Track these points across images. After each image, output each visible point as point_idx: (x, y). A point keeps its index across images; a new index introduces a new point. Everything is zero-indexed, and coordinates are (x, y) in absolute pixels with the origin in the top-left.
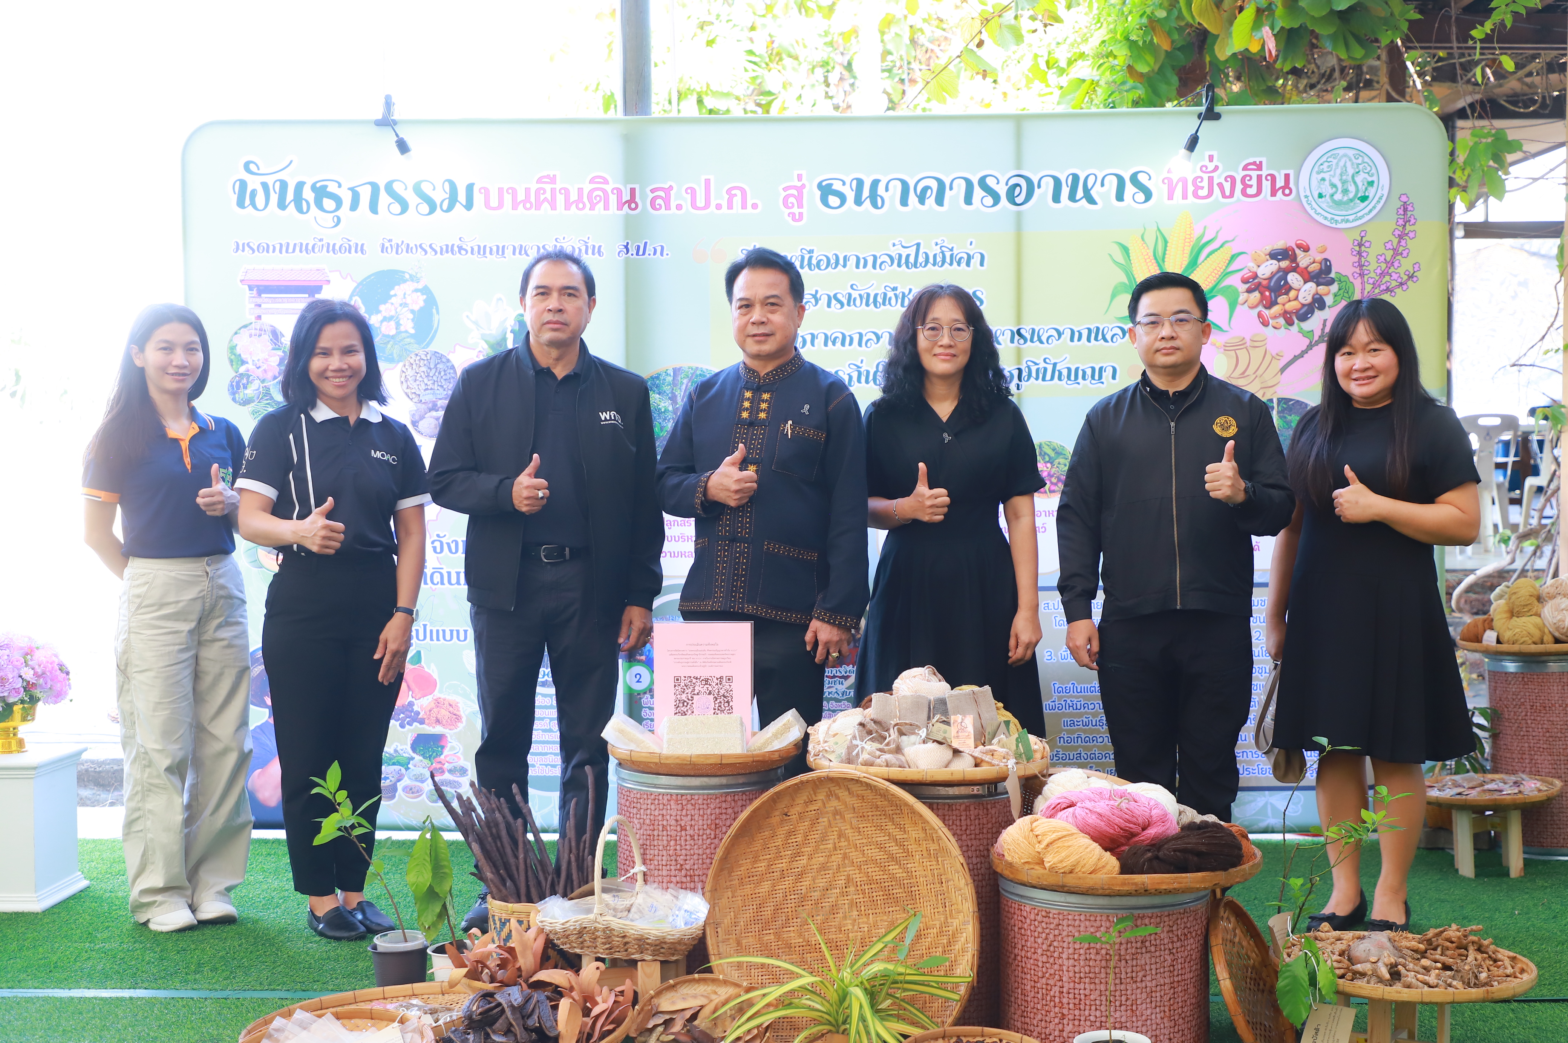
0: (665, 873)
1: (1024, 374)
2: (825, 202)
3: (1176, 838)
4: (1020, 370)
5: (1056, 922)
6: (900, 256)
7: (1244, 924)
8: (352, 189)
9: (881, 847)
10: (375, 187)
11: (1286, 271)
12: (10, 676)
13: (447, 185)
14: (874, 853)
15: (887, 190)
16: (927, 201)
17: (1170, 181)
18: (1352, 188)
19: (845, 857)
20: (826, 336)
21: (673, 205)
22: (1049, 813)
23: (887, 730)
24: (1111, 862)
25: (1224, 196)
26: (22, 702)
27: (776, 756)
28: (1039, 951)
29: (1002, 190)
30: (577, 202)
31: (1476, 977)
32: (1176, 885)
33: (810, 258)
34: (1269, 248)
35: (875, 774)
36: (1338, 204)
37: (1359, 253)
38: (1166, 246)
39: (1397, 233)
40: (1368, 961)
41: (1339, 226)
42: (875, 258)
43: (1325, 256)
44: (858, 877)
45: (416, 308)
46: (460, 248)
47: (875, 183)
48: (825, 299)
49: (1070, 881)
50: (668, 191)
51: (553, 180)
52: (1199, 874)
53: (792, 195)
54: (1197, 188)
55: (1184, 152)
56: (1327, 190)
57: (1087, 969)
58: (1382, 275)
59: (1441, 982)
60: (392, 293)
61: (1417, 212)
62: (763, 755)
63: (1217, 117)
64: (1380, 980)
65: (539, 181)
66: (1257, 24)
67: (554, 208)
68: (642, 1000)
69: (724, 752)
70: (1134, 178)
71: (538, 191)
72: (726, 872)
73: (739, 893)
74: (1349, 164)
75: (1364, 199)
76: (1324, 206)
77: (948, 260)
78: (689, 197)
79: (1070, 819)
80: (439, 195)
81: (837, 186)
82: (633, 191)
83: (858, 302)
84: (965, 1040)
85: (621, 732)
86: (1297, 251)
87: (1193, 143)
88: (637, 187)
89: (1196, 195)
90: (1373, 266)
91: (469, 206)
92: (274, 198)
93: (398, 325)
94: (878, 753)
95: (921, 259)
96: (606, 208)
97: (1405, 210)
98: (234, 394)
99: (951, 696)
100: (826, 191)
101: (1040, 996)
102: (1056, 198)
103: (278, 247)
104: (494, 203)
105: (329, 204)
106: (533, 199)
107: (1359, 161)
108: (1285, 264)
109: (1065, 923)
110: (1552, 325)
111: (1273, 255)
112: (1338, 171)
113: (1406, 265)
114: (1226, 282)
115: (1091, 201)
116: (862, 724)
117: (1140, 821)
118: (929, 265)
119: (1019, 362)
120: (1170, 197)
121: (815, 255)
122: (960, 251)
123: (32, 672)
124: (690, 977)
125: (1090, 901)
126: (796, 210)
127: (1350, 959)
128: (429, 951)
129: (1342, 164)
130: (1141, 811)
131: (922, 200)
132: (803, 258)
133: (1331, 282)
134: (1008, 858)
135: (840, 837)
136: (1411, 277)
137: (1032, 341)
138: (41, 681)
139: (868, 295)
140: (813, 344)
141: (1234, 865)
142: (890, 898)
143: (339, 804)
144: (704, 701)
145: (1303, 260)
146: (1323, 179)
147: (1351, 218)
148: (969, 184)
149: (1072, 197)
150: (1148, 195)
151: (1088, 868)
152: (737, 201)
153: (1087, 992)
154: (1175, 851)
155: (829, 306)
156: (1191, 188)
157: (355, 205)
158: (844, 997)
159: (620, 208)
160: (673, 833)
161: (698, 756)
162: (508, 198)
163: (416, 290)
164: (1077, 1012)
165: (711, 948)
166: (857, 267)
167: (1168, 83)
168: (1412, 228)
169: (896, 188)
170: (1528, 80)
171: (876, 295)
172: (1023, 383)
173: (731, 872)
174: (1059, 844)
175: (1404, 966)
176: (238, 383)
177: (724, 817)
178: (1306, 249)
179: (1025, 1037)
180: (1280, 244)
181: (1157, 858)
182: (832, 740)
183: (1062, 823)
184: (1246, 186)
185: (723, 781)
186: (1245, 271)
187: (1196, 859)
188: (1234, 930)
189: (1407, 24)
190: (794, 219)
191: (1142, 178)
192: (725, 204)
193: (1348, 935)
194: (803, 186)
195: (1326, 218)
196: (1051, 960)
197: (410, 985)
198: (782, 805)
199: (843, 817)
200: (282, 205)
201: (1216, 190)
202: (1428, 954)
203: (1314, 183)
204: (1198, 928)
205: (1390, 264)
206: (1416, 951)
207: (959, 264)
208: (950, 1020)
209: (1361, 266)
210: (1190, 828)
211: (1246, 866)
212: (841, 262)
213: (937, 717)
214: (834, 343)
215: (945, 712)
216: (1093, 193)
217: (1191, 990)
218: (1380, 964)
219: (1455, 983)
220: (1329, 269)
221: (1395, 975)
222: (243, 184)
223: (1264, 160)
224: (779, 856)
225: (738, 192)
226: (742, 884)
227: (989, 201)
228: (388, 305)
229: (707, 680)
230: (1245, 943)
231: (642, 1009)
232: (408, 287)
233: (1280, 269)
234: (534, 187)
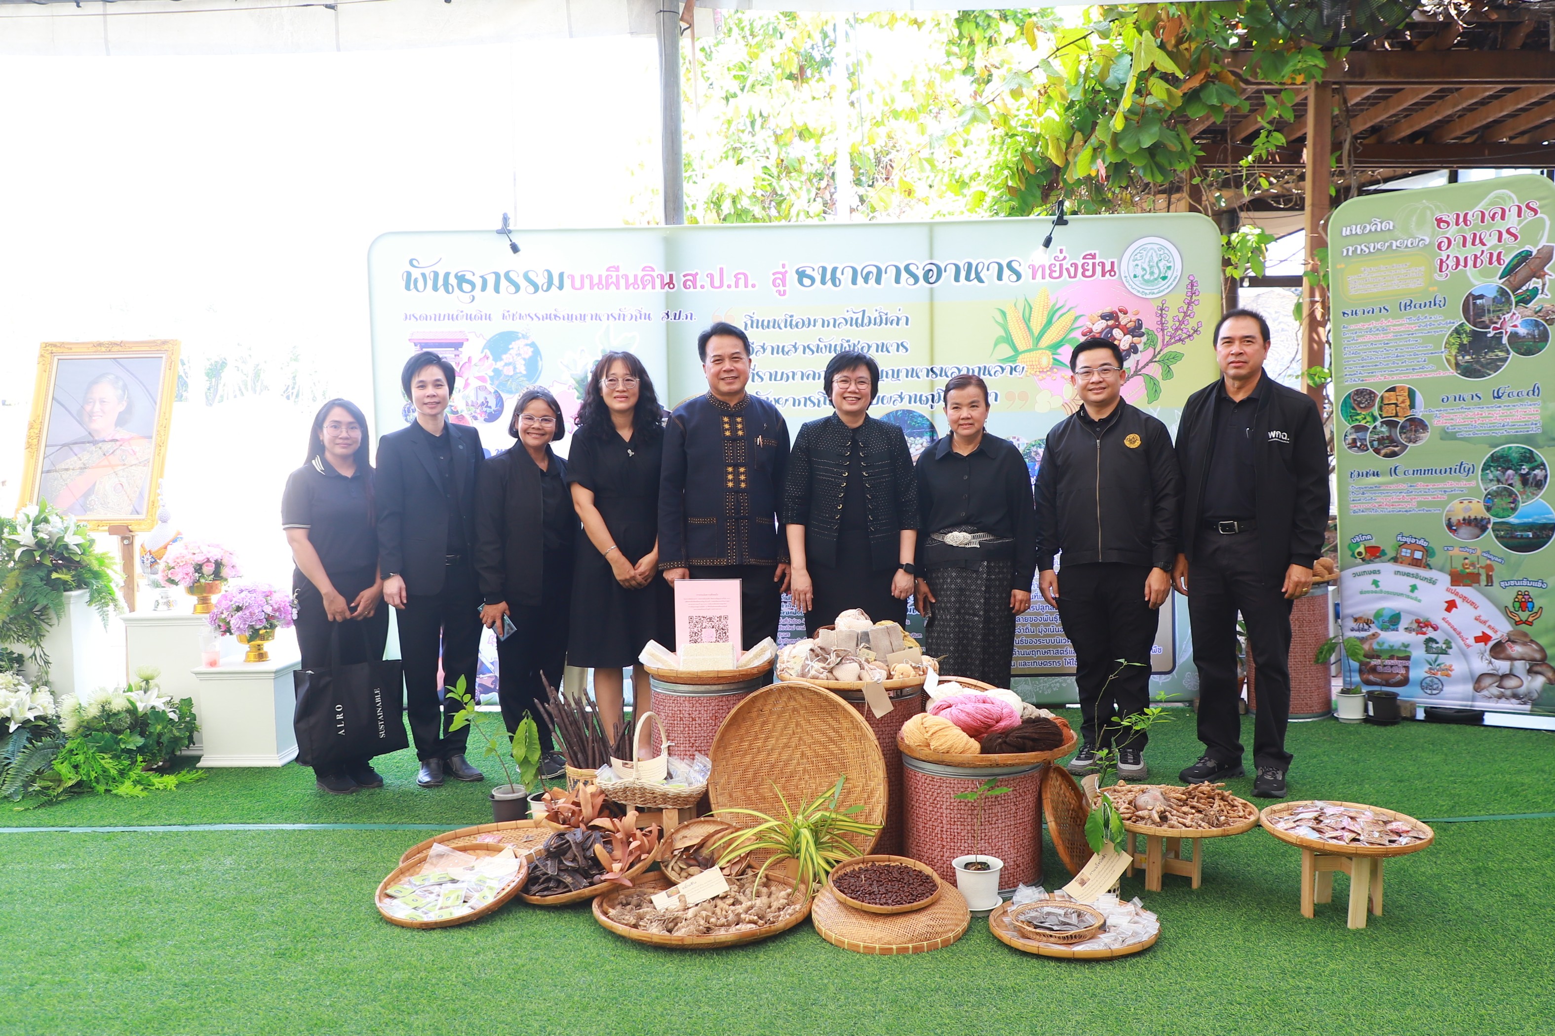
0: (682, 749)
1: (936, 398)
2: (801, 282)
3: (1019, 728)
4: (933, 395)
5: (938, 784)
6: (852, 319)
7: (1067, 781)
8: (482, 277)
9: (824, 733)
10: (497, 275)
11: (1112, 328)
12: (256, 611)
13: (546, 273)
14: (818, 736)
15: (842, 274)
16: (870, 282)
17: (1034, 266)
18: (1156, 271)
19: (800, 739)
20: (802, 373)
21: (699, 285)
22: (934, 712)
23: (829, 654)
24: (975, 745)
25: (1070, 277)
26: (265, 628)
27: (755, 671)
28: (928, 803)
29: (920, 274)
30: (634, 284)
31: (1218, 820)
32: (1017, 761)
33: (791, 321)
34: (1100, 312)
35: (819, 685)
36: (1147, 282)
37: (1161, 315)
38: (1031, 311)
39: (1187, 301)
40: (1146, 809)
41: (1148, 297)
42: (835, 320)
43: (1138, 317)
44: (809, 753)
45: (527, 356)
46: (556, 316)
47: (834, 270)
48: (801, 348)
49: (947, 758)
50: (695, 276)
51: (617, 269)
52: (1033, 753)
53: (779, 278)
54: (1052, 271)
55: (1043, 248)
56: (1139, 272)
57: (959, 816)
58: (1177, 329)
59: (1194, 824)
60: (510, 347)
61: (1199, 288)
62: (747, 670)
63: (1065, 223)
64: (1154, 823)
65: (608, 270)
66: (1094, 158)
67: (618, 288)
68: (666, 835)
69: (720, 669)
70: (1009, 266)
71: (607, 277)
72: (722, 749)
73: (731, 762)
74: (1154, 255)
75: (1164, 278)
76: (1137, 283)
77: (884, 321)
78: (709, 280)
79: (948, 716)
80: (541, 280)
81: (809, 272)
82: (671, 276)
83: (824, 350)
84: (877, 864)
85: (652, 655)
86: (1120, 314)
87: (1048, 242)
88: (674, 273)
89: (1051, 276)
90: (1170, 324)
91: (561, 287)
92: (430, 283)
93: (515, 368)
94: (822, 670)
95: (866, 321)
96: (654, 287)
97: (1192, 286)
98: (406, 416)
99: (872, 630)
100: (801, 275)
101: (928, 833)
102: (957, 279)
103: (433, 317)
104: (578, 285)
105: (466, 287)
106: (604, 282)
107: (1161, 252)
108: (1111, 323)
109: (944, 785)
110: (1294, 359)
111: (1103, 317)
112: (1147, 260)
113: (1192, 323)
114: (1071, 336)
115: (981, 281)
116: (812, 650)
117: (995, 717)
118: (872, 325)
119: (932, 390)
120: (1034, 278)
121: (794, 318)
122: (892, 316)
123: (271, 608)
124: (698, 819)
125: (960, 771)
126: (781, 288)
127: (1135, 807)
128: (528, 799)
129: (1149, 254)
130: (995, 710)
131: (866, 280)
132: (786, 320)
133: (1142, 335)
134: (907, 742)
135: (797, 726)
136: (1196, 331)
137: (941, 375)
138: (277, 614)
139: (831, 345)
140: (793, 379)
141: (1057, 747)
142: (830, 767)
143: (466, 704)
144: (709, 633)
145: (1123, 320)
146: (1137, 265)
147: (1156, 291)
148: (898, 269)
149: (968, 278)
150: (1019, 277)
151: (959, 750)
152: (742, 282)
153: (959, 831)
154: (1017, 737)
155: (804, 353)
156: (1047, 272)
157: (484, 288)
158: (797, 835)
159: (663, 287)
160: (687, 723)
161: (703, 672)
162: (587, 282)
163: (527, 345)
164: (952, 844)
165: (712, 800)
166: (823, 326)
167: (1033, 196)
168: (1197, 298)
169: (849, 272)
170: (1286, 185)
171: (836, 346)
172: (935, 404)
173: (725, 748)
174: (940, 733)
175: (1170, 812)
176: (409, 409)
177: (721, 711)
178: (1125, 313)
179: (917, 862)
180: (1108, 310)
181: (1005, 742)
182: (793, 661)
183: (942, 719)
184: (1085, 270)
185: (720, 687)
186: (1084, 328)
187: (1031, 743)
188: (1060, 785)
189: (1195, 159)
190: (780, 294)
191: (1015, 265)
192: (733, 285)
193: (1137, 787)
194: (786, 272)
195: (1139, 291)
196: (935, 810)
197: (514, 822)
198: (759, 704)
199: (798, 713)
200: (435, 288)
201: (1065, 273)
202: (1188, 802)
203: (1131, 267)
204: (1033, 787)
205: (1182, 322)
206: (1179, 800)
207: (891, 324)
208: (868, 849)
209: (1162, 324)
210: (1029, 722)
211: (1065, 747)
212: (812, 323)
213: (863, 645)
214: (808, 378)
215: (868, 641)
216: (982, 275)
217: (1029, 828)
218: (1154, 812)
219: (1203, 824)
220: (1140, 326)
221: (1163, 818)
222: (409, 274)
223: (1097, 252)
224: (756, 738)
225: (742, 276)
226: (732, 756)
227: (912, 281)
228: (508, 355)
229: (710, 619)
230: (1068, 794)
231: (666, 841)
232: (520, 343)
233: (1108, 326)
234: (604, 274)
